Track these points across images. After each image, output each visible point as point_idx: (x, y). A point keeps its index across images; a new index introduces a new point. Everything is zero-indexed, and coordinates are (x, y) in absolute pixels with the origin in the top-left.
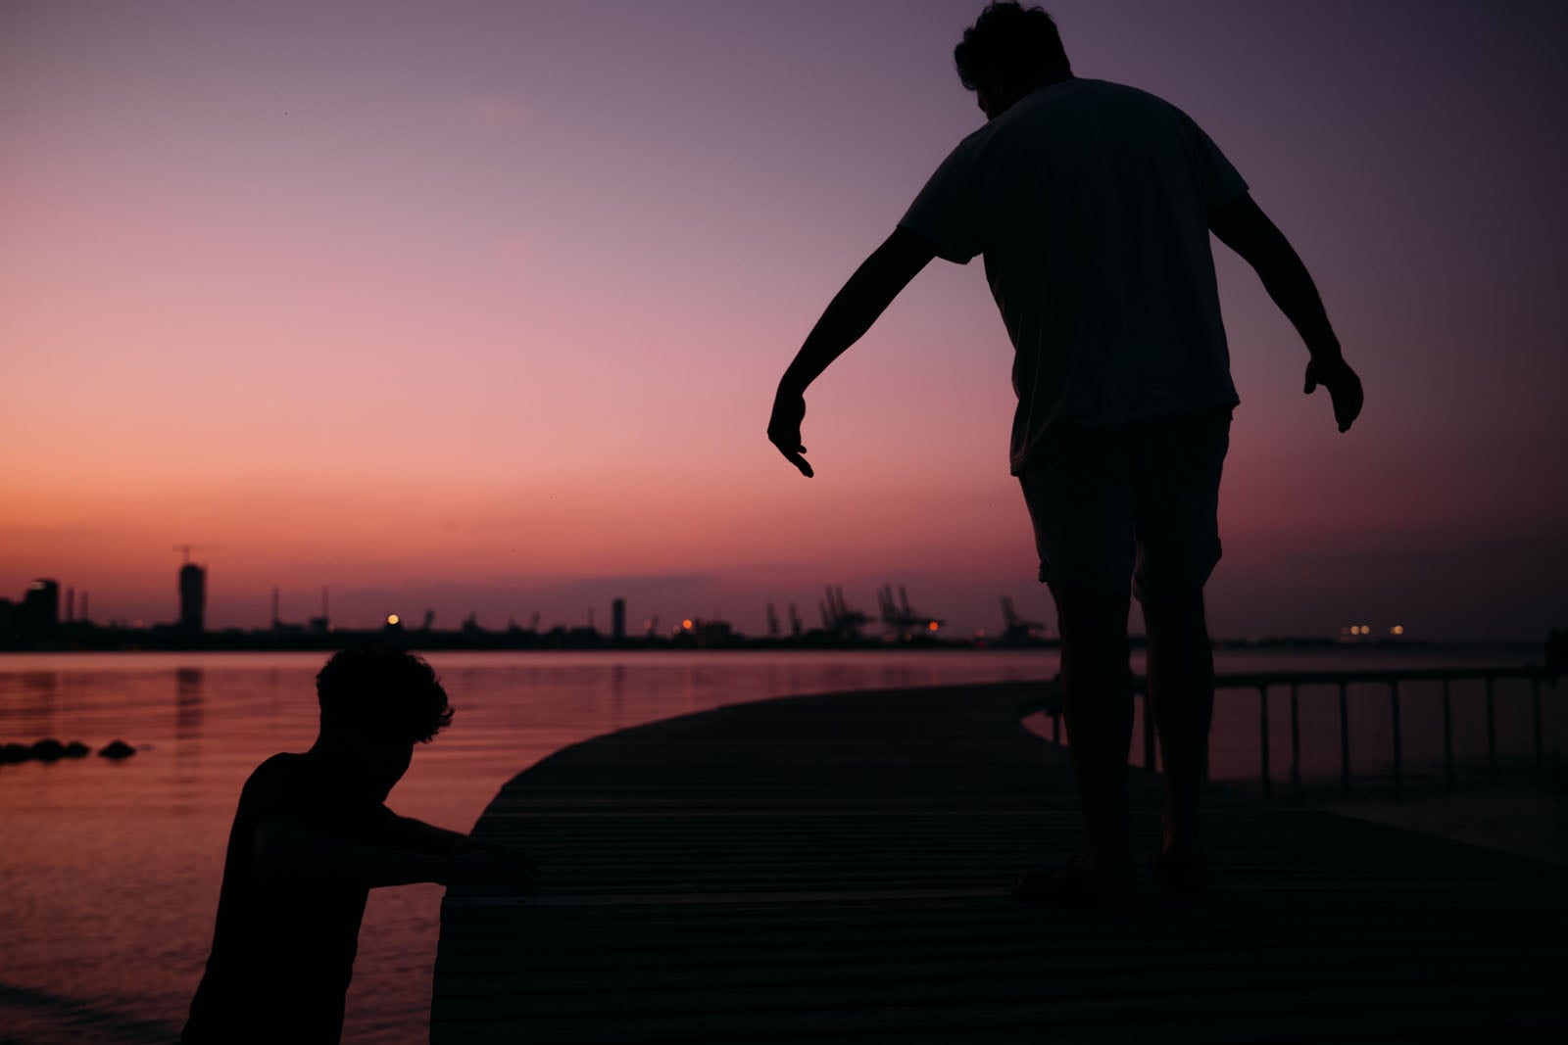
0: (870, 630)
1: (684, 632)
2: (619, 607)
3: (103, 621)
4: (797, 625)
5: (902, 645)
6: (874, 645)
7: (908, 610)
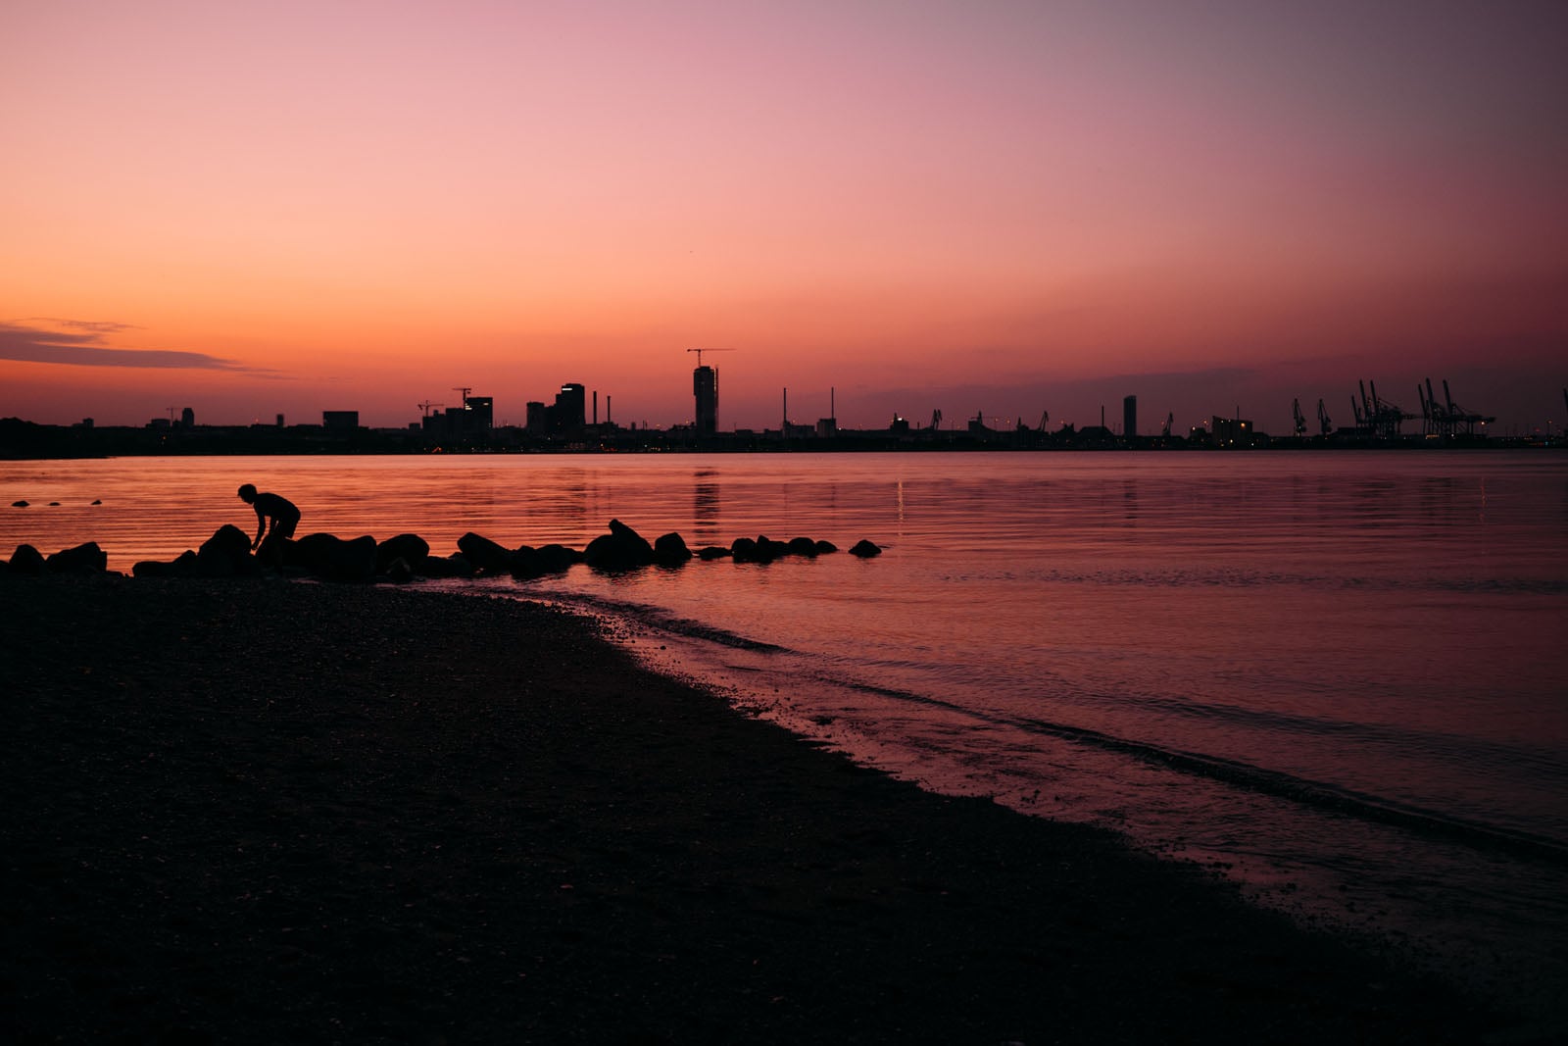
0: (1407, 428)
1: (1201, 431)
2: (1130, 404)
3: (624, 423)
4: (1325, 424)
5: (1446, 444)
6: (1414, 443)
7: (1451, 406)
